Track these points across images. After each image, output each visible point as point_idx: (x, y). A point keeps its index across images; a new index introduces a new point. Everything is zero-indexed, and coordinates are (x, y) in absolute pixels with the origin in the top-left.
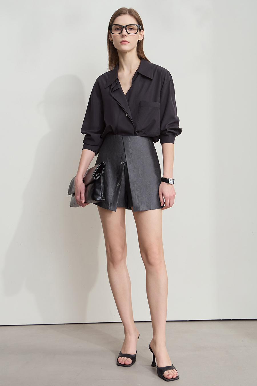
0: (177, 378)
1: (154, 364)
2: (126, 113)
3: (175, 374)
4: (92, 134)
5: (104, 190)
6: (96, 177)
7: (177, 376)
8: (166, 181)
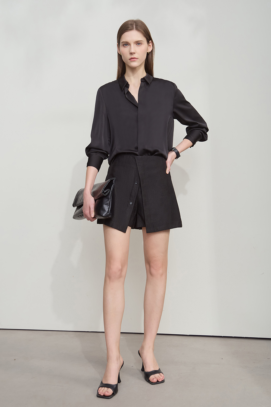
0: (163, 381)
1: (143, 369)
3: (161, 377)
5: (111, 207)
7: (163, 379)
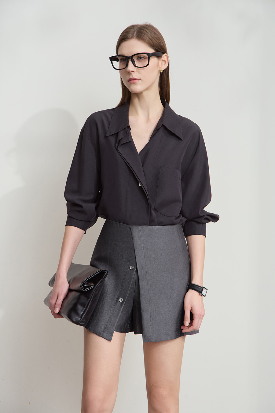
2: (139, 182)
4: (83, 204)
6: (85, 287)
8: (199, 290)
